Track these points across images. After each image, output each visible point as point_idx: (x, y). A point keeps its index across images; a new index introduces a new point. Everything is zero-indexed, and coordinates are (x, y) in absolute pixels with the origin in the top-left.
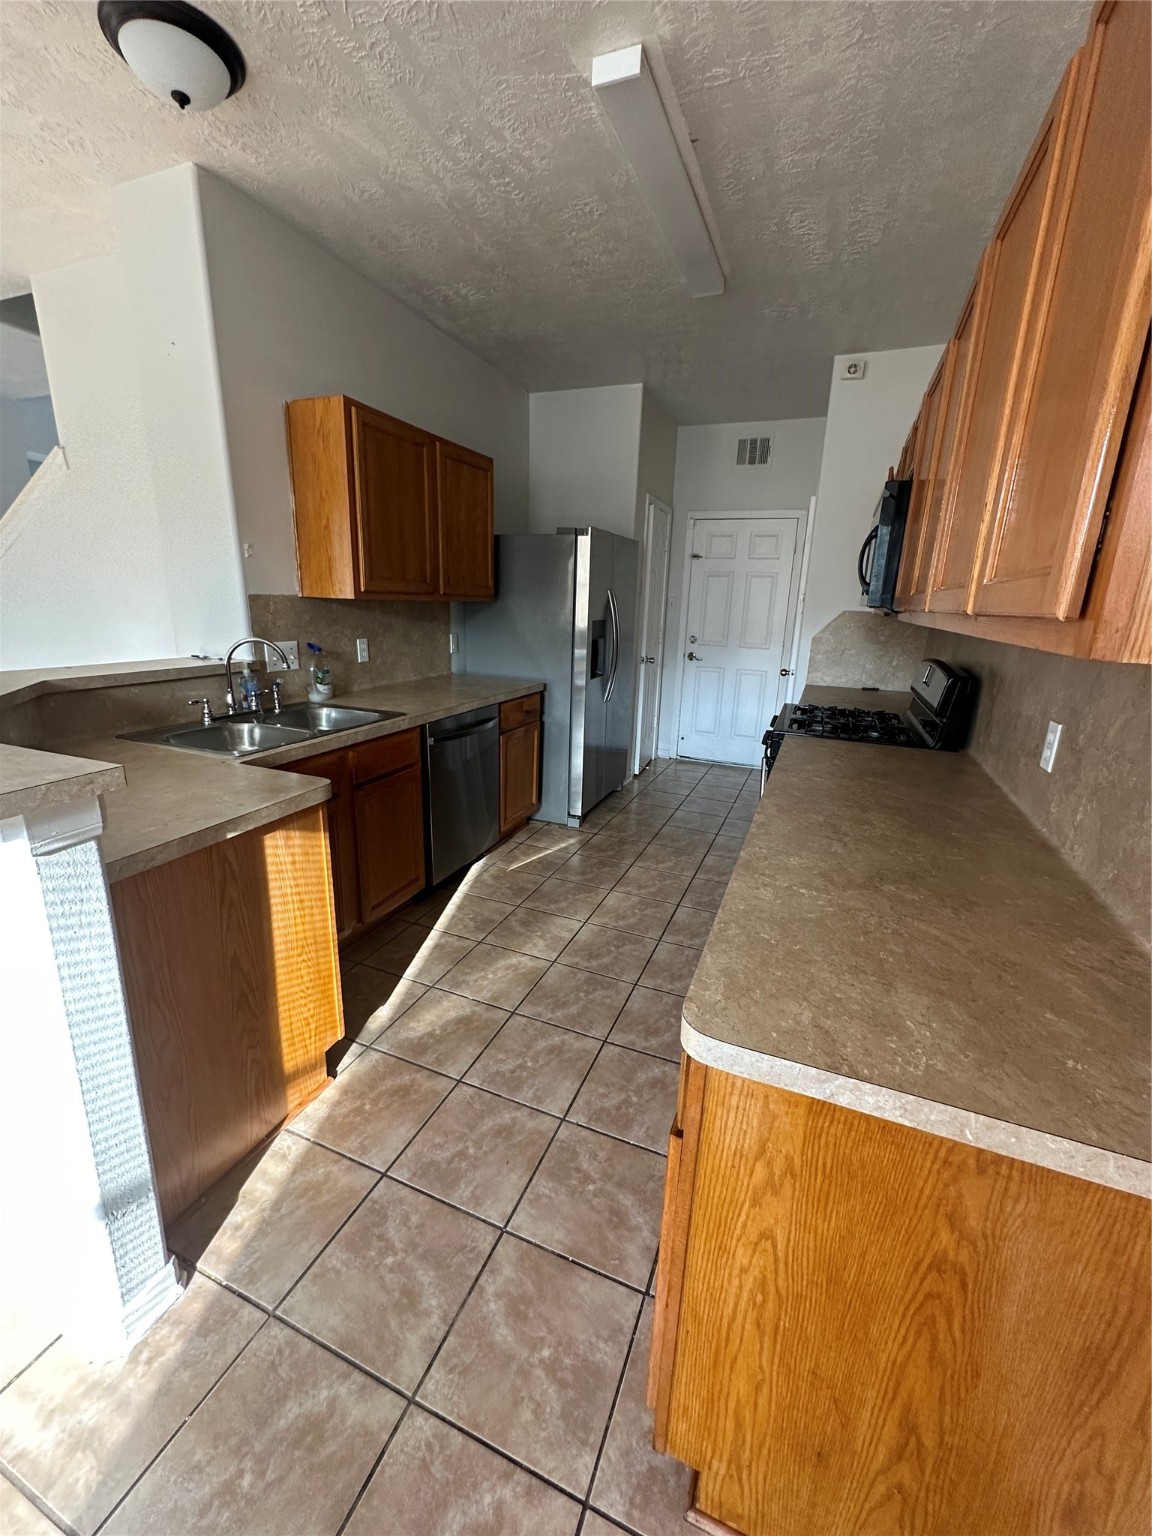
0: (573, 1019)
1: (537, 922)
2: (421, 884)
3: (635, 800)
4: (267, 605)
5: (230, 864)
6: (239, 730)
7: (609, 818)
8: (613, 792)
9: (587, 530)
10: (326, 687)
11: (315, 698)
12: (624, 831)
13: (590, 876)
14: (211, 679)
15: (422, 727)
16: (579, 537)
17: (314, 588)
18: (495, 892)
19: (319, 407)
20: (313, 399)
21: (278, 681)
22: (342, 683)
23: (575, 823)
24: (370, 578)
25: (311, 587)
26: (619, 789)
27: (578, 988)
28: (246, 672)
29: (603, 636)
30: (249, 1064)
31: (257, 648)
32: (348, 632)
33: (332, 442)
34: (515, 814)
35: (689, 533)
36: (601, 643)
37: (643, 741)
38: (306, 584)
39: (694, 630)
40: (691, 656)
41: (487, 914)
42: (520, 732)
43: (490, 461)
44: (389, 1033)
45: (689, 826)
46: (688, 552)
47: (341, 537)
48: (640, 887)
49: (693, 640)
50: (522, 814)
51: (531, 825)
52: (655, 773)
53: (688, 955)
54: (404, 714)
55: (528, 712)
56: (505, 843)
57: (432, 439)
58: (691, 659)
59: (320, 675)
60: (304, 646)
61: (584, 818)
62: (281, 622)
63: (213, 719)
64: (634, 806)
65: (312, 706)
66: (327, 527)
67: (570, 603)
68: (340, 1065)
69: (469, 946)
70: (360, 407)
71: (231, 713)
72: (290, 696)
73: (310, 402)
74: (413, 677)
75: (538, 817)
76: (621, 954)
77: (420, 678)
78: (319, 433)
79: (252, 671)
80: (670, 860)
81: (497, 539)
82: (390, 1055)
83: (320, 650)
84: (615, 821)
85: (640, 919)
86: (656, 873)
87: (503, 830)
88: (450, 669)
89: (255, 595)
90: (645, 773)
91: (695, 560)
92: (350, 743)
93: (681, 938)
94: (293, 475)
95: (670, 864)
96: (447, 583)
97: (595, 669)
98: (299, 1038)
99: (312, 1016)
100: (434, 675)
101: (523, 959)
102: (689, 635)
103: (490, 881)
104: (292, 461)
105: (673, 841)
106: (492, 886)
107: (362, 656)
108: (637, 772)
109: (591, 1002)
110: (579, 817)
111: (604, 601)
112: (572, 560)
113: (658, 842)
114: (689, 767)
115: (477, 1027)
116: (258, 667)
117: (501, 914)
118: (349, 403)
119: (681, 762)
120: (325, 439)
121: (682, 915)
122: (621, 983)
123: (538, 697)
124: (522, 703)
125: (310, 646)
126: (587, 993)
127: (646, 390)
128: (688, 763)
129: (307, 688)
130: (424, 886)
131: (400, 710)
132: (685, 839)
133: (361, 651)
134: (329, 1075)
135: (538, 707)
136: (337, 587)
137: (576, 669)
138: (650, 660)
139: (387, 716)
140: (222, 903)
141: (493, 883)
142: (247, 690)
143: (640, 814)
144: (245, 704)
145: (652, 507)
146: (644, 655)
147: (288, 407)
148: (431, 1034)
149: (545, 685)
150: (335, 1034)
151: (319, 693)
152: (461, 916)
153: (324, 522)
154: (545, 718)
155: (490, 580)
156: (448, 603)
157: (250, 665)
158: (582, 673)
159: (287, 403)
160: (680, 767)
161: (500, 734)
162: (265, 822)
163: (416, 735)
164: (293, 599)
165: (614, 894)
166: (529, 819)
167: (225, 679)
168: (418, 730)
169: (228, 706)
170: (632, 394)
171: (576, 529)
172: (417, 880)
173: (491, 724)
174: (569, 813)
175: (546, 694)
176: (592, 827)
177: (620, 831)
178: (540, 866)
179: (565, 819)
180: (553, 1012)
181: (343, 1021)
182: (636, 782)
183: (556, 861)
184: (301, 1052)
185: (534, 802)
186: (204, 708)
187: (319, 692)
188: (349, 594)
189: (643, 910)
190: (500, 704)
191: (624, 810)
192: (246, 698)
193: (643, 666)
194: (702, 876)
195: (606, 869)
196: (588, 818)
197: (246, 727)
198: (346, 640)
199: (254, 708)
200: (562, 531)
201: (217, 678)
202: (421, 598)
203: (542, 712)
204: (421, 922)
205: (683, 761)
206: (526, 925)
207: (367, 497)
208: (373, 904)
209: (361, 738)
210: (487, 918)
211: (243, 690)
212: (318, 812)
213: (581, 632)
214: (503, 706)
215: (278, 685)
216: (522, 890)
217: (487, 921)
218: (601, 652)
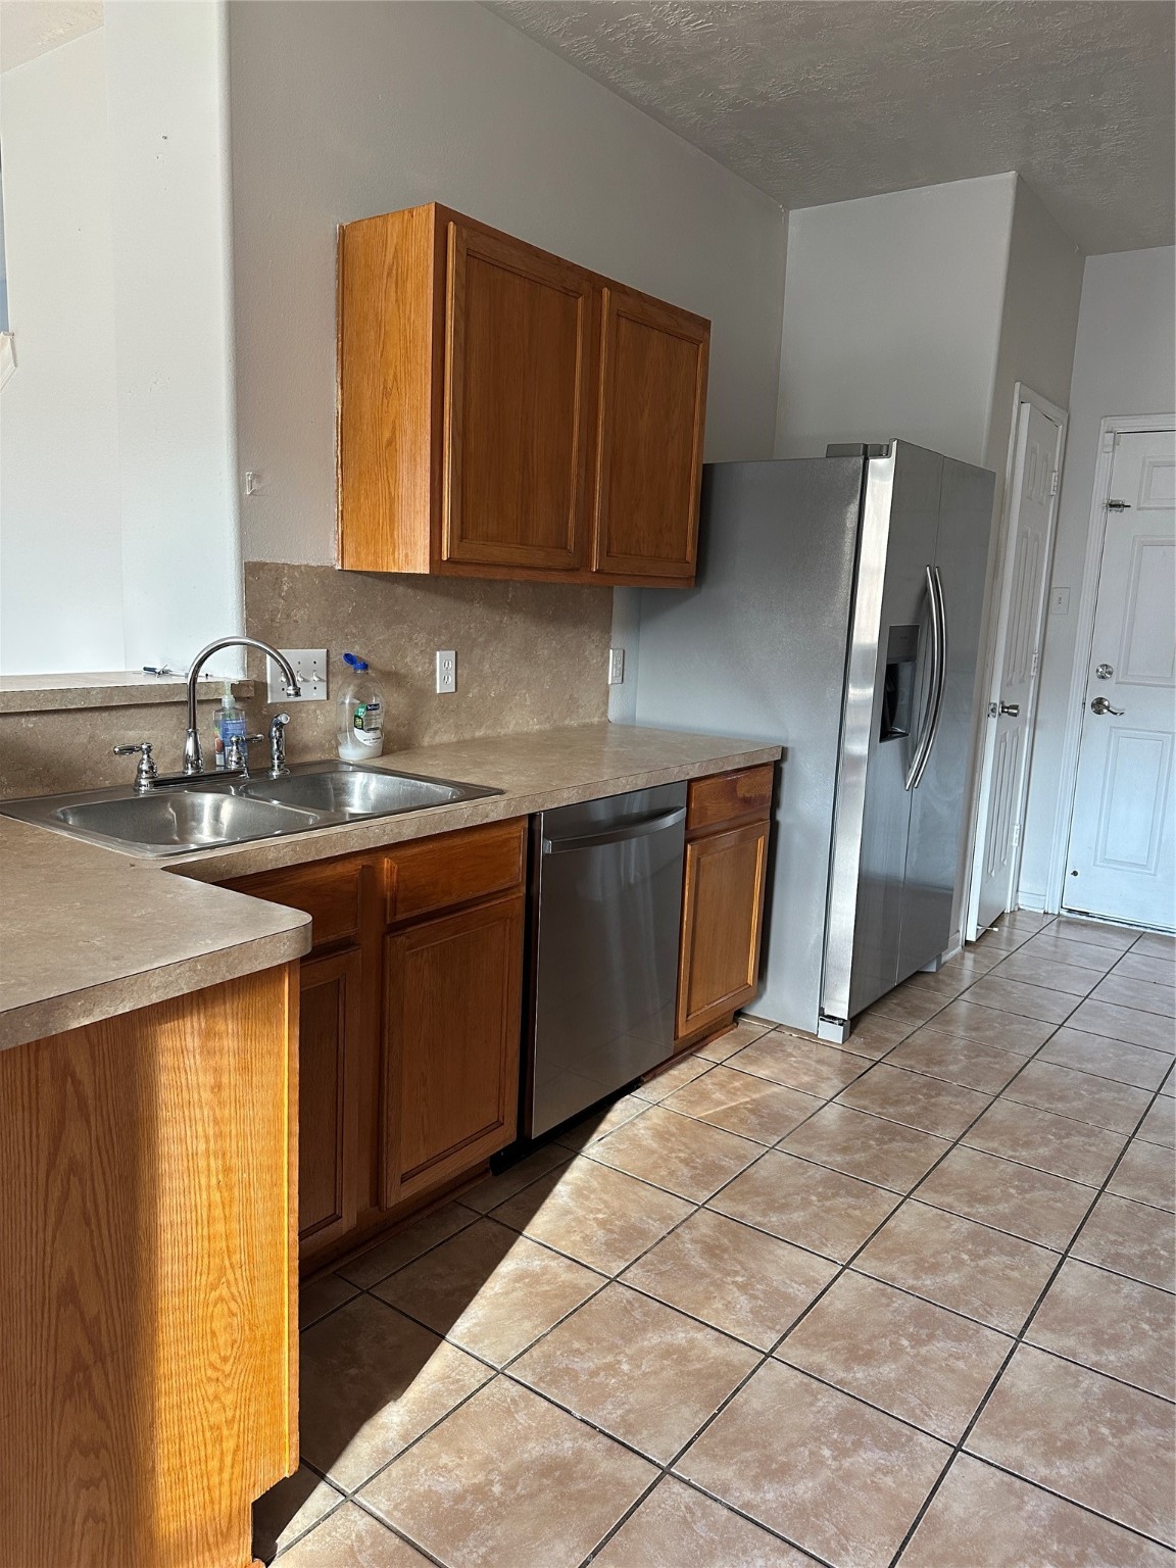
0: (802, 1512)
1: (737, 1250)
2: (507, 1135)
3: (966, 996)
4: (277, 583)
5: (76, 1083)
6: (193, 805)
7: (908, 1030)
8: (919, 973)
9: (889, 447)
10: (371, 735)
11: (349, 753)
12: (939, 1063)
13: (860, 1157)
14: (162, 711)
15: (532, 817)
16: (872, 461)
17: (363, 556)
18: (656, 1166)
19: (394, 230)
20: (385, 217)
21: (283, 719)
22: (402, 729)
23: (833, 1034)
24: (461, 535)
25: (358, 553)
26: (933, 968)
27: (818, 1434)
28: (227, 700)
29: (911, 658)
30: (79, 1520)
31: (253, 657)
32: (421, 638)
33: (410, 286)
34: (710, 1001)
35: (1103, 461)
36: (905, 672)
37: (986, 873)
38: (350, 547)
39: (1106, 654)
40: (1099, 706)
41: (634, 1216)
42: (729, 839)
43: (705, 325)
44: (396, 1470)
45: (1089, 1067)
46: (1099, 497)
47: (413, 458)
48: (974, 1198)
49: (1105, 673)
50: (724, 1002)
51: (740, 1026)
52: (1010, 941)
53: (1087, 1392)
54: (501, 792)
55: (746, 801)
56: (684, 1059)
57: (596, 282)
58: (1099, 712)
59: (361, 712)
60: (338, 658)
61: (853, 1024)
62: (300, 614)
63: (157, 783)
64: (962, 1008)
65: (345, 768)
66: (391, 442)
67: (846, 592)
68: (286, 1532)
69: (589, 1286)
70: (463, 222)
71: (190, 772)
72: (306, 749)
73: (380, 222)
74: (534, 725)
75: (757, 1010)
76: (925, 1361)
77: (547, 726)
78: (389, 274)
79: (237, 699)
80: (1046, 1142)
81: (708, 471)
82: (388, 1528)
83: (365, 666)
84: (920, 1039)
85: (972, 1278)
86: (1011, 1168)
87: (681, 1035)
88: (605, 713)
89: (255, 564)
90: (990, 940)
91: (1113, 514)
92: (386, 841)
93: (1070, 1342)
94: (341, 352)
95: (1043, 1151)
96: (607, 552)
97: (890, 721)
98: (197, 1470)
99: (229, 1423)
100: (574, 723)
101: (699, 1336)
102: (1096, 664)
103: (650, 1142)
104: (342, 328)
105: (1051, 1097)
106: (653, 1152)
107: (444, 682)
108: (972, 937)
109: (848, 1477)
110: (842, 1023)
111: (916, 590)
112: (854, 508)
113: (1015, 1096)
114: (1087, 934)
115: (581, 1492)
116: (250, 694)
117: (663, 1219)
118: (443, 215)
119: (1070, 922)
120: (400, 283)
121: (1074, 1282)
122: (923, 1438)
123: (769, 775)
124: (735, 781)
125: (349, 658)
126: (841, 1452)
127: (1022, 185)
128: (1085, 925)
129: (335, 737)
130: (514, 1138)
131: (493, 784)
132: (1080, 1097)
133: (443, 673)
134: (255, 1556)
135: (768, 791)
136: (400, 554)
137: (849, 721)
138: (1009, 710)
139: (469, 792)
140: (52, 1165)
141: (655, 1145)
142: (225, 735)
143: (976, 1029)
144: (219, 759)
145: (1026, 407)
146: (996, 699)
147: (343, 234)
148: (480, 1492)
149: (784, 751)
150: (277, 1465)
151: (358, 746)
152: (581, 1213)
153: (387, 435)
154: (781, 816)
155: (689, 548)
156: (611, 588)
157: (236, 688)
158: (861, 729)
159: (341, 227)
160: (1068, 933)
161: (687, 842)
162: (155, 999)
163: (521, 831)
164: (325, 572)
165: (912, 1208)
166: (739, 1014)
167: (186, 709)
168: (525, 824)
169: (186, 759)
170: (995, 194)
171: (866, 446)
172: (500, 1124)
173: (669, 820)
174: (821, 1010)
175: (786, 766)
176: (868, 1046)
177: (930, 1062)
178: (753, 1119)
179: (811, 1022)
180: (757, 1487)
181: (296, 1438)
182: (970, 956)
183: (790, 1112)
184: (199, 1499)
185: (750, 981)
186: (141, 762)
187: (356, 743)
188: (421, 565)
189: (980, 1257)
190: (690, 781)
191: (942, 1015)
192: (222, 748)
193: (992, 724)
194: (1122, 1191)
195: (897, 1146)
196: (861, 1026)
197: (207, 800)
198: (417, 652)
199: (233, 766)
200: (836, 452)
201: (173, 709)
202: (556, 578)
203: (775, 803)
204: (500, 1214)
205: (1077, 920)
206: (714, 1255)
207: (465, 385)
208: (405, 1168)
209: (408, 833)
210: (634, 1227)
211: (218, 732)
212: (281, 980)
213: (866, 652)
214: (695, 787)
215: (280, 726)
216: (713, 1169)
217: (632, 1233)
218: (904, 690)
